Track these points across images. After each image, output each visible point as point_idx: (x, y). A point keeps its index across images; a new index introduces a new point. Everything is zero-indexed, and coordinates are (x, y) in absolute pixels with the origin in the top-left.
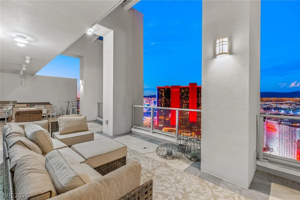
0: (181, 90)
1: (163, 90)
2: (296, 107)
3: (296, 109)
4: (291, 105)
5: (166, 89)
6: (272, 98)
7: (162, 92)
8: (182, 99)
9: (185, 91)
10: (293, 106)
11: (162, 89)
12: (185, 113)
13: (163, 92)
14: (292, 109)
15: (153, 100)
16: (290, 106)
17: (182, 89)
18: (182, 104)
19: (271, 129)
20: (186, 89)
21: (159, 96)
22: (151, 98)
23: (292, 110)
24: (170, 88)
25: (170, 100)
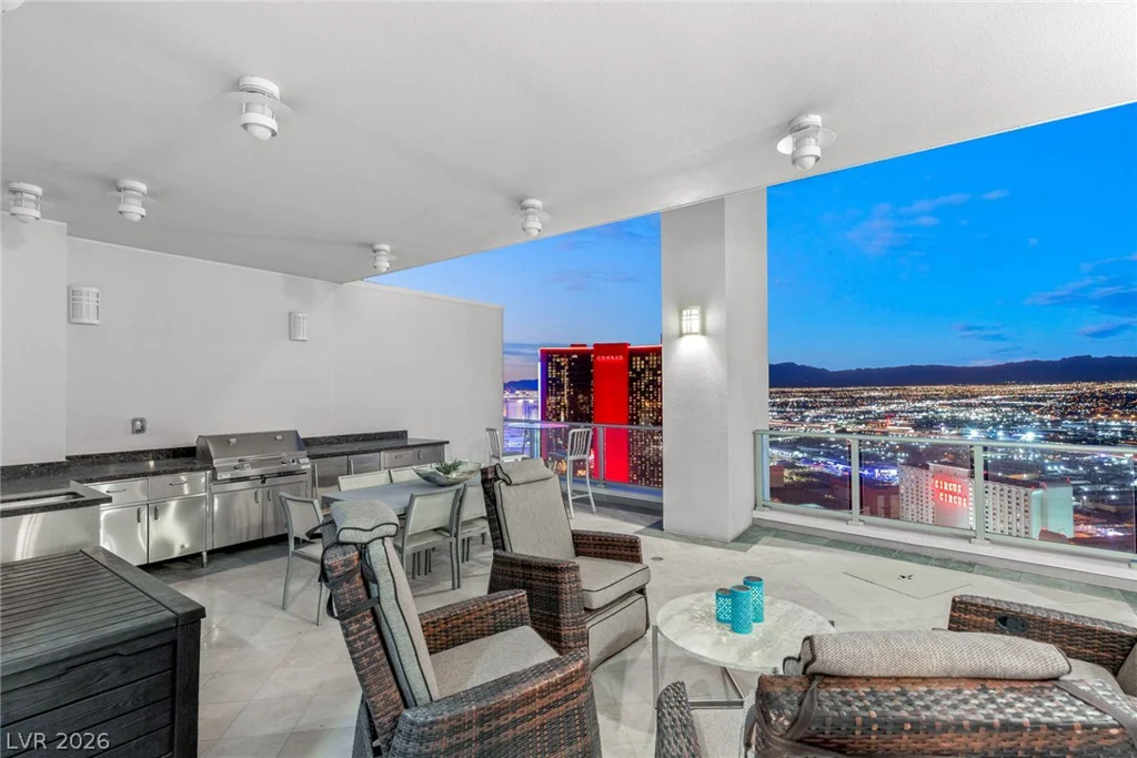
0: (631, 361)
1: (564, 361)
2: (1013, 416)
3: (1014, 423)
4: (997, 411)
5: (575, 356)
6: (938, 387)
7: (559, 367)
8: (636, 392)
9: (647, 363)
10: (1006, 412)
11: (560, 357)
12: (649, 446)
13: (563, 368)
14: (1001, 421)
15: (521, 401)
16: (995, 415)
17: (636, 356)
18: (636, 414)
19: (950, 497)
20: (649, 356)
21: (550, 386)
22: (512, 392)
23: (1001, 426)
24: (590, 352)
25: (590, 398)
